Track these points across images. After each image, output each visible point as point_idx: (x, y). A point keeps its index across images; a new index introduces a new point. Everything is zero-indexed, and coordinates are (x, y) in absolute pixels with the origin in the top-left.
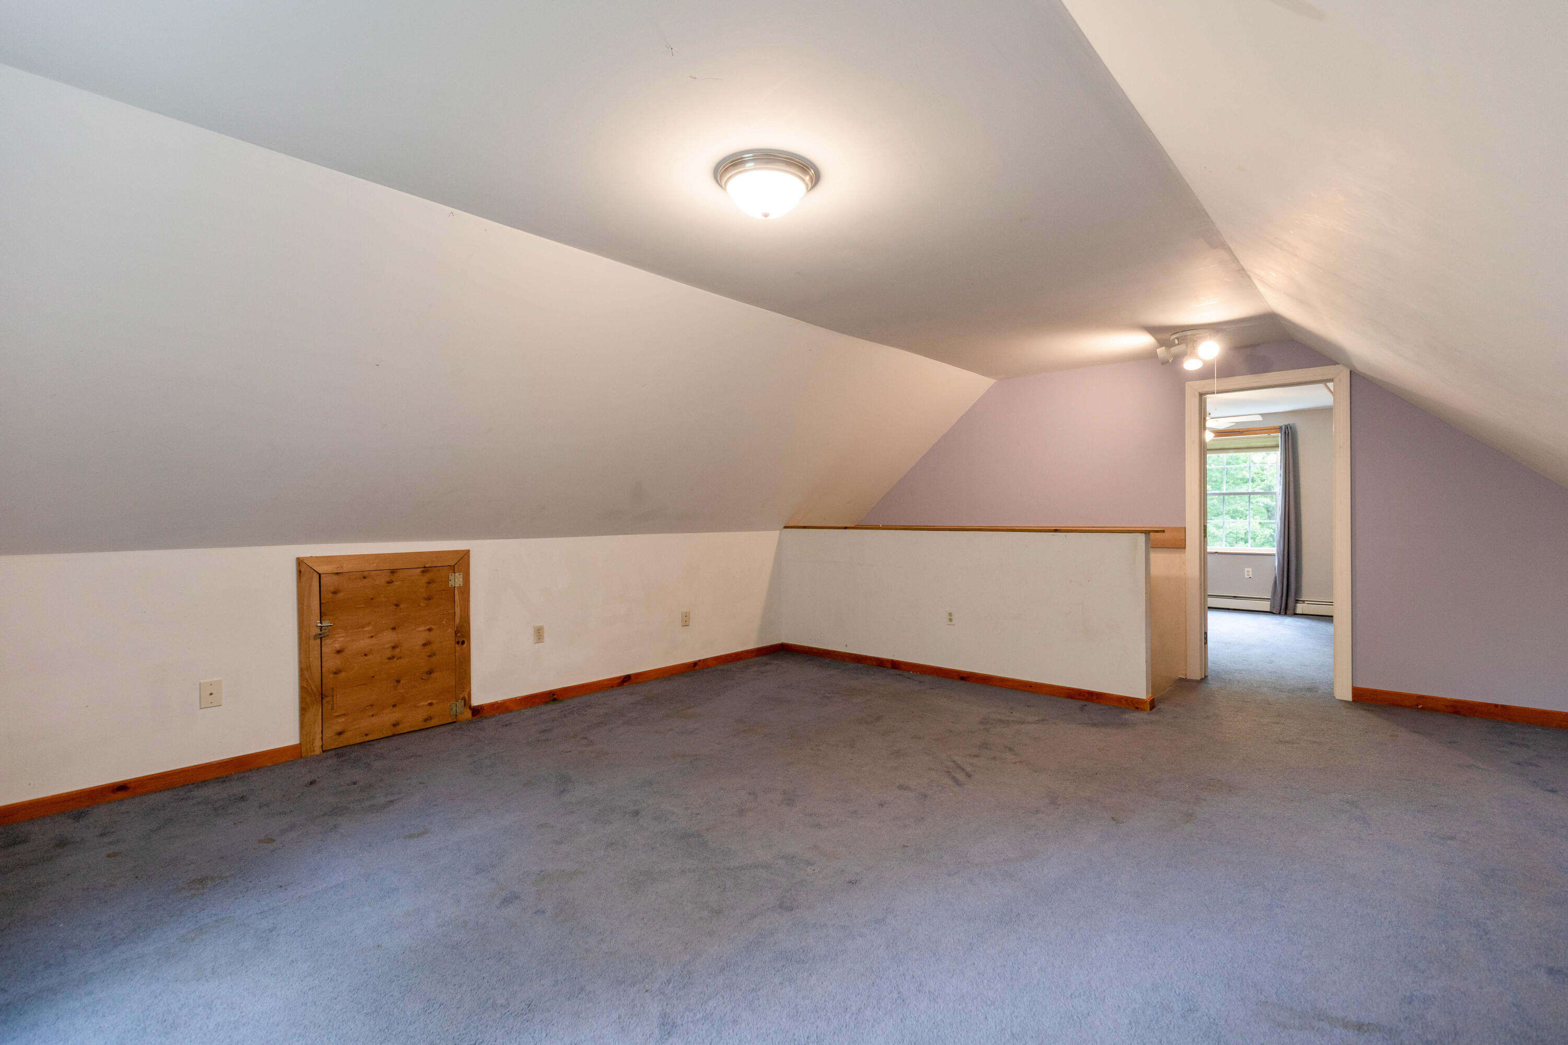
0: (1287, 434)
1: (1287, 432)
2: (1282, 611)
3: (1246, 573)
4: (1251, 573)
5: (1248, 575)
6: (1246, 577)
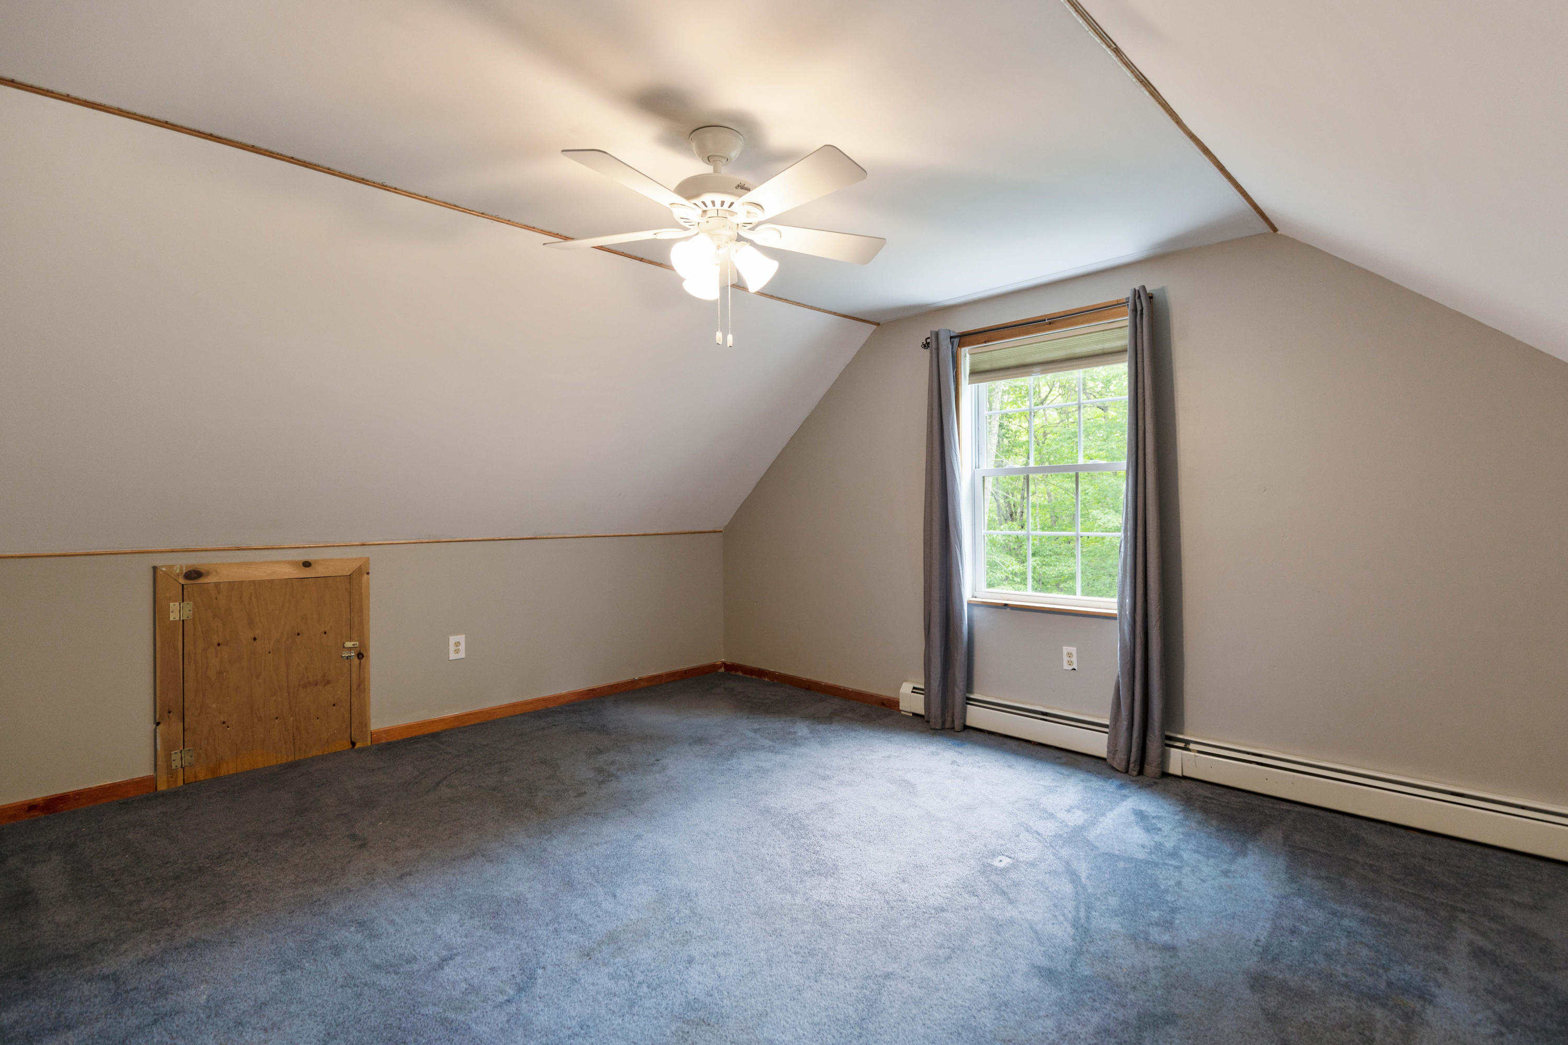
0: (1139, 313)
1: (1139, 308)
2: (1131, 766)
3: (1066, 659)
4: (1074, 659)
5: (1070, 663)
6: (1067, 667)
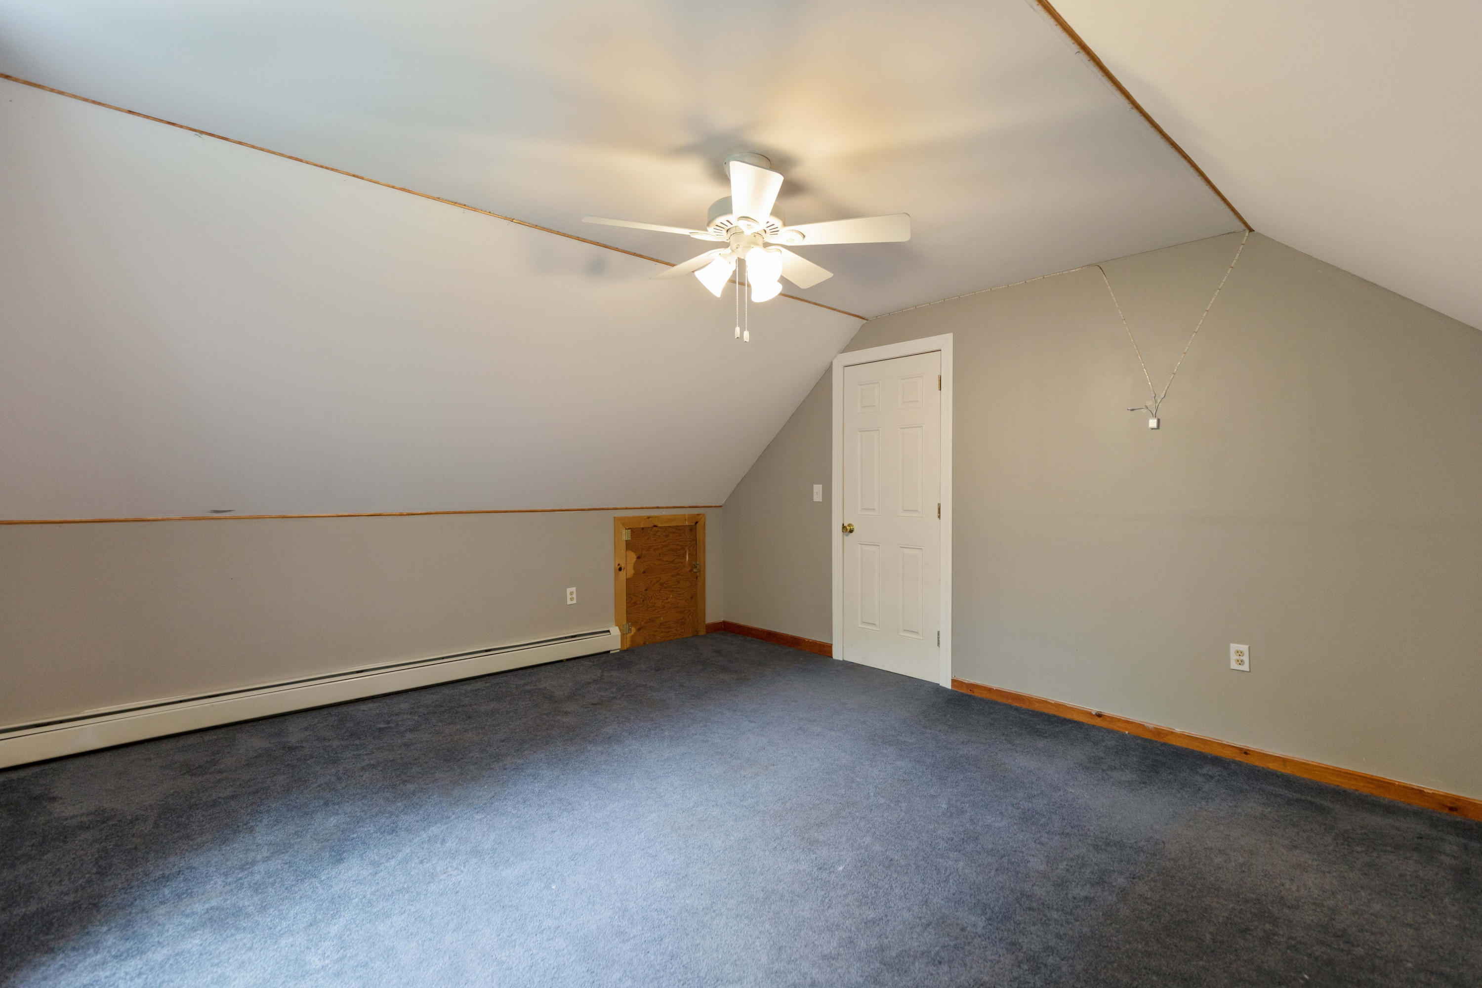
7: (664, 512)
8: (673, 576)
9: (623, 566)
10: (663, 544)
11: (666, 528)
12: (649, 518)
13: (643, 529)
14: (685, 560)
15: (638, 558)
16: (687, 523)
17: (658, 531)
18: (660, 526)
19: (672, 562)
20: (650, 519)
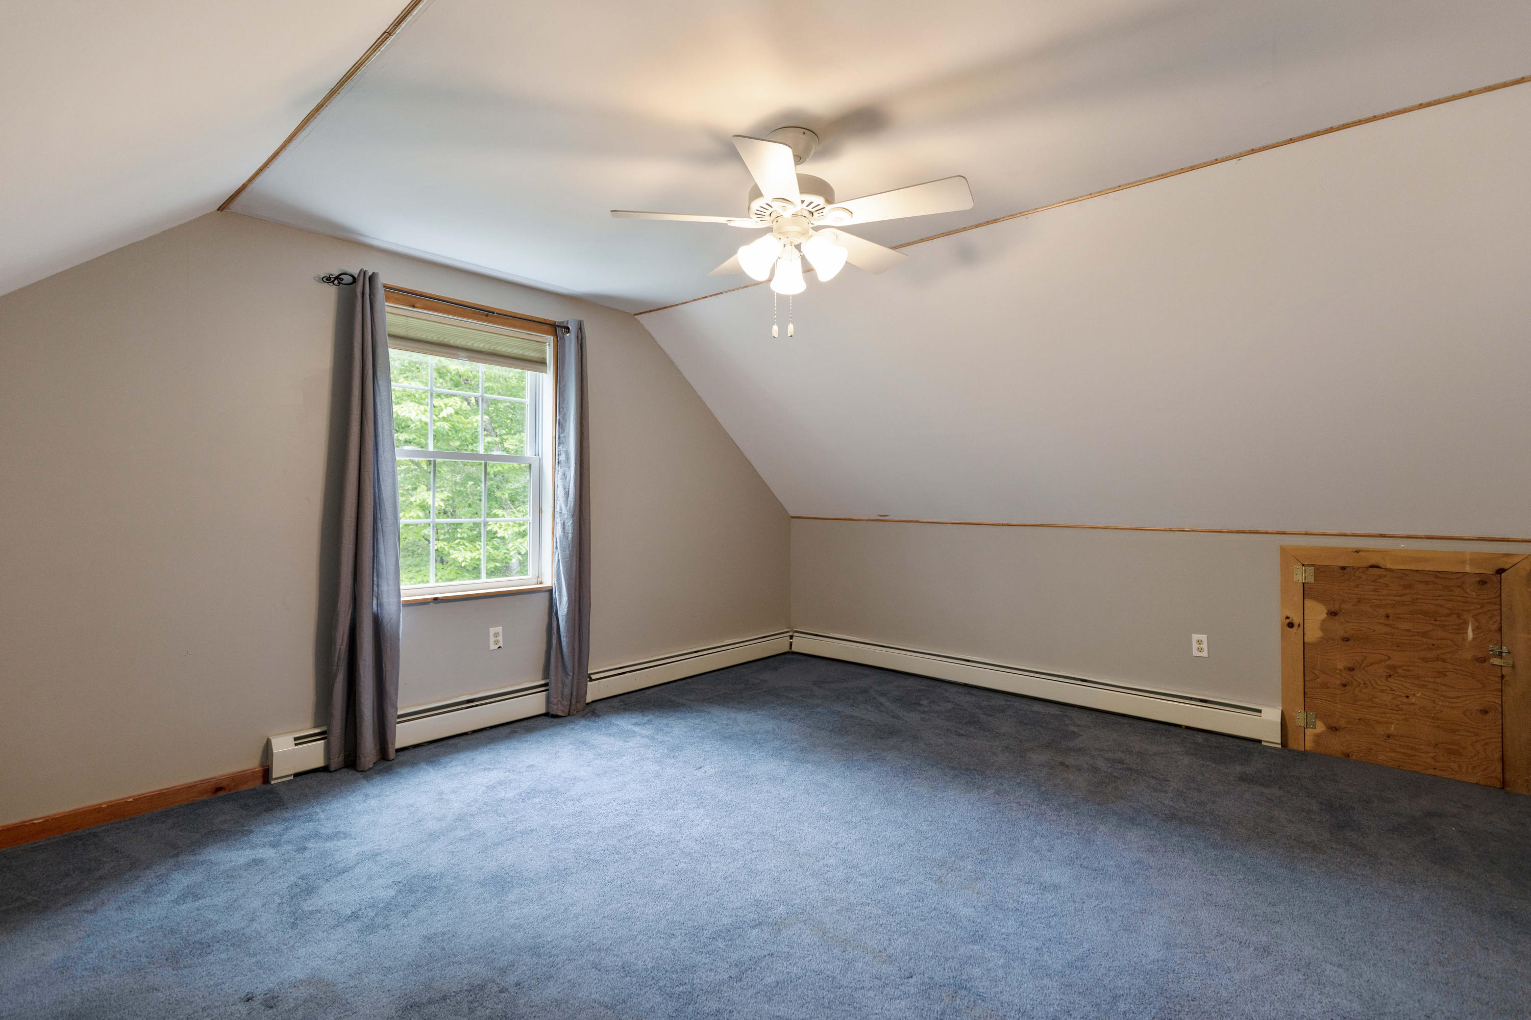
3: (492, 639)
4: (500, 638)
5: (496, 643)
6: (493, 647)
7: (1403, 545)
8: (1425, 660)
9: (1297, 620)
10: (1397, 599)
11: (1404, 573)
12: (1357, 552)
13: (1343, 568)
14: (1464, 639)
15: (1332, 614)
16: (1468, 569)
17: (1385, 576)
18: (1389, 566)
19: (1424, 634)
20: (1361, 553)
